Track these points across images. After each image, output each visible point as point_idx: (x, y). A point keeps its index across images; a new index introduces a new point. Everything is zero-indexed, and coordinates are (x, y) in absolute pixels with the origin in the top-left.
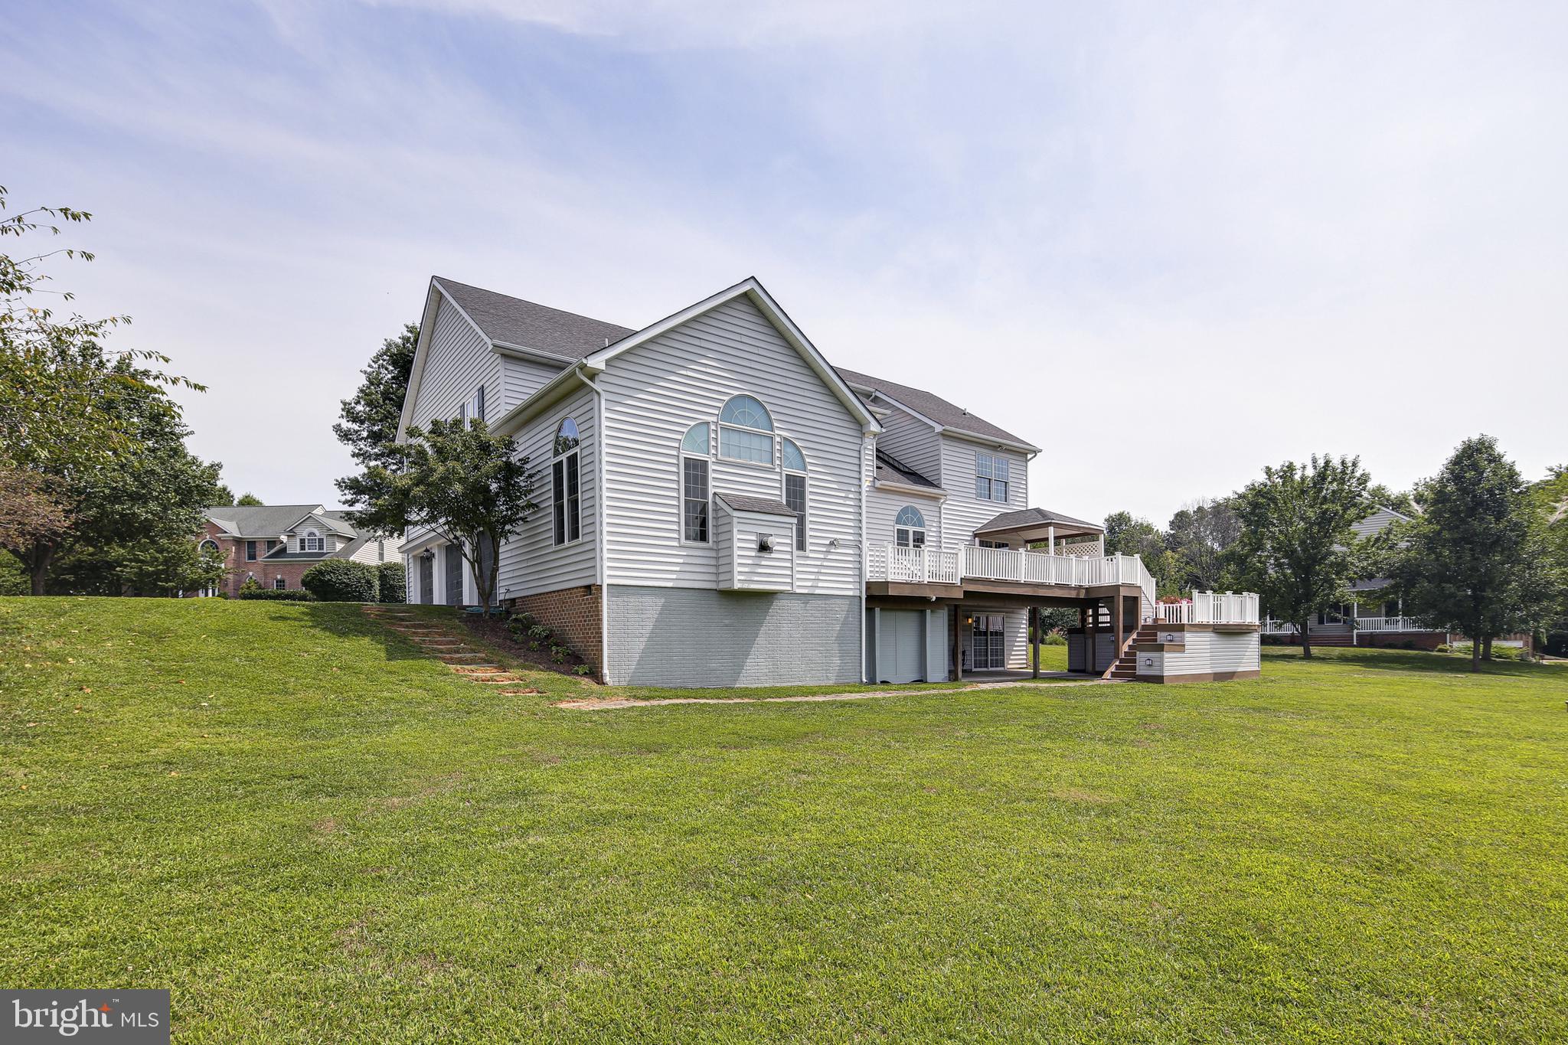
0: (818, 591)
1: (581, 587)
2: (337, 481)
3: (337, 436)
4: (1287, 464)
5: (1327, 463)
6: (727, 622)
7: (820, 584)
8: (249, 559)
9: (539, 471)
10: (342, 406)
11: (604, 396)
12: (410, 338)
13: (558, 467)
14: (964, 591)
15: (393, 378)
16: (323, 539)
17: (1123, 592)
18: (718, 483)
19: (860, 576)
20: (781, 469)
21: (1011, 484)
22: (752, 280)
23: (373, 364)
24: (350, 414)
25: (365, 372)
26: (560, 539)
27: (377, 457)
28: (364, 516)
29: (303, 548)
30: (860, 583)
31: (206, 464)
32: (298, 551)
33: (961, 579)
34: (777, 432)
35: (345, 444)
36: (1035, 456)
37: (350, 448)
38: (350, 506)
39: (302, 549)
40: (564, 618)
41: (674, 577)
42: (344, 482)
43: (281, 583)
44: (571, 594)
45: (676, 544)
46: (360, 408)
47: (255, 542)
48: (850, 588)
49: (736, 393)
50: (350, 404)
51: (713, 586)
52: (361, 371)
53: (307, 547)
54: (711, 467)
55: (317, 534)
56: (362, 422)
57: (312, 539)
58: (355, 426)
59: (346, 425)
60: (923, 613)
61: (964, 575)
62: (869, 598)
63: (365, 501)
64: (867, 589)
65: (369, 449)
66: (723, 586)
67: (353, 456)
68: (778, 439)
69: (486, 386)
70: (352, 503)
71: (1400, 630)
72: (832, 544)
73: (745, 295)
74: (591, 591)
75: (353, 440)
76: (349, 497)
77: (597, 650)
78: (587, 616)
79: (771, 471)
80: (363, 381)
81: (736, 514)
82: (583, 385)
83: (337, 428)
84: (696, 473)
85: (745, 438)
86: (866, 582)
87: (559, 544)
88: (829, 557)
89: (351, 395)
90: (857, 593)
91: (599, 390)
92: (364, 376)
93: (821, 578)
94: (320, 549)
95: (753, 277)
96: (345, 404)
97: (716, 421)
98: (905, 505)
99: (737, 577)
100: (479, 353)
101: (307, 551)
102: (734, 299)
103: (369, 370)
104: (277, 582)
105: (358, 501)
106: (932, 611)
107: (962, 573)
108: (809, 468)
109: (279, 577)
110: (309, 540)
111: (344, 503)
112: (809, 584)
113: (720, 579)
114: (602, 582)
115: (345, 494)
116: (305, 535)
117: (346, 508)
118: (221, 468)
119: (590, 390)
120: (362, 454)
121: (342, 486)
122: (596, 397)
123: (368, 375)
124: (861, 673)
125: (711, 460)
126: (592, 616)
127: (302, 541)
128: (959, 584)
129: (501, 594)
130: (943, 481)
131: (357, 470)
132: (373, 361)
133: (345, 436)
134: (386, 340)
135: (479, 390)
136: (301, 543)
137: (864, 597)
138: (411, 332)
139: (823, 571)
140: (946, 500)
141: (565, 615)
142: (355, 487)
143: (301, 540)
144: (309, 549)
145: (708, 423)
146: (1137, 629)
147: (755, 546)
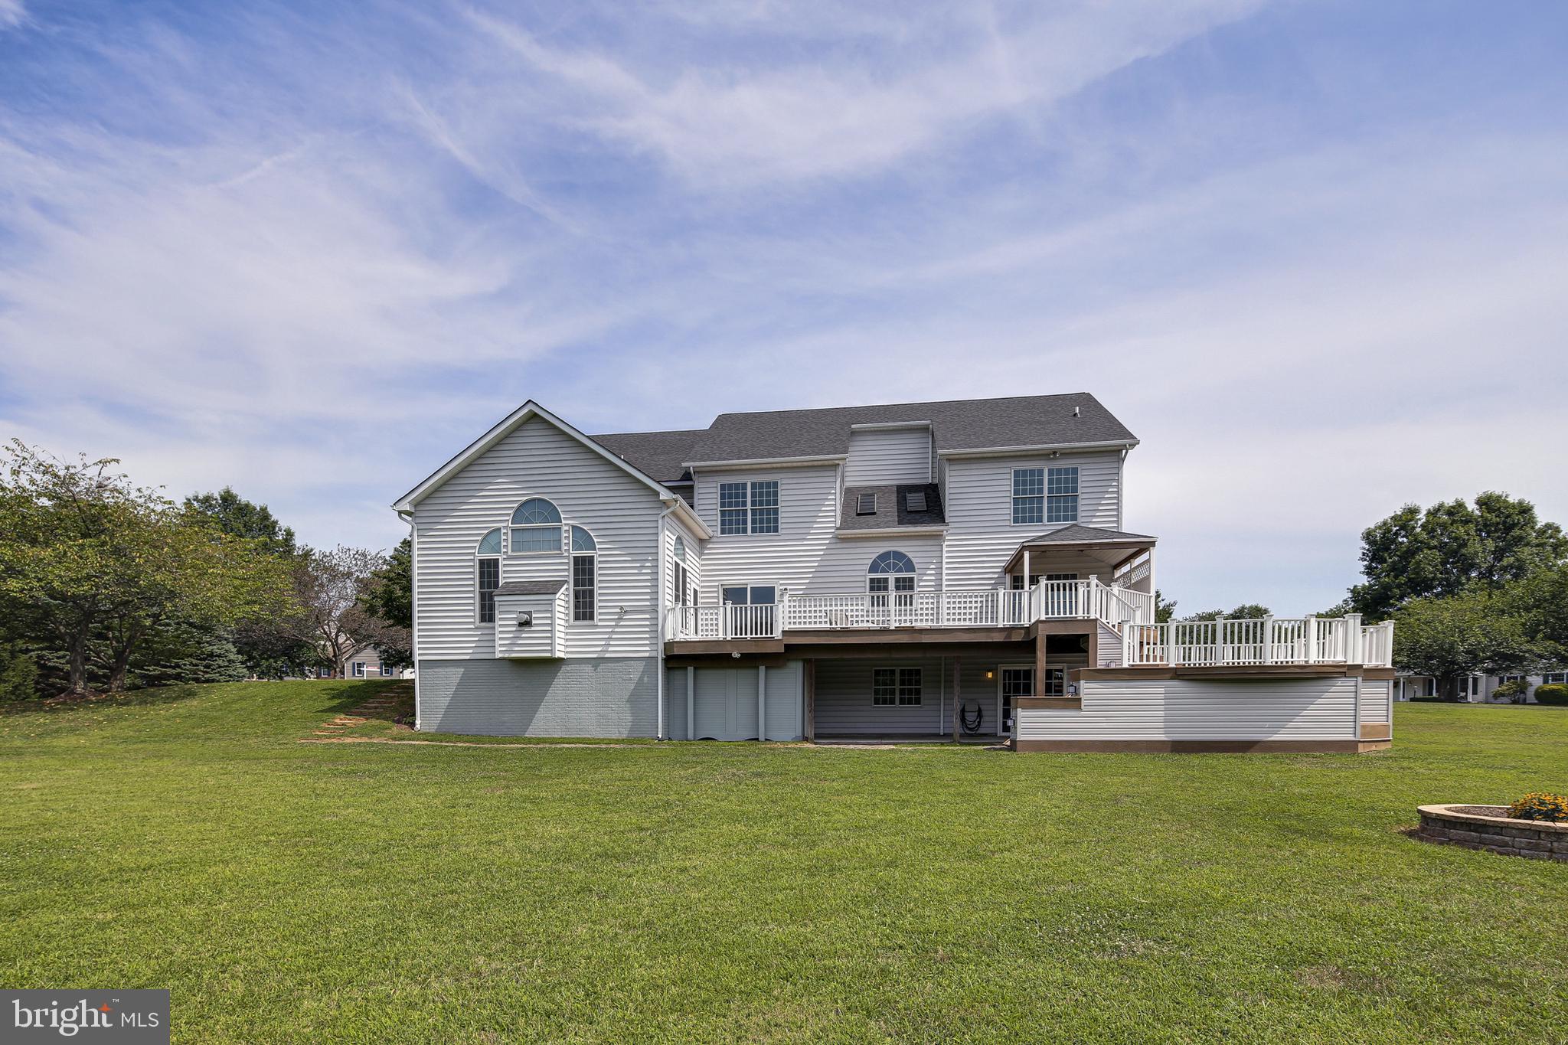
0: (607, 655)
7: (610, 649)
11: (418, 527)
18: (506, 576)
19: (657, 638)
20: (569, 553)
22: (532, 403)
30: (657, 644)
34: (564, 522)
41: (471, 651)
45: (472, 626)
48: (645, 650)
49: (525, 498)
54: (502, 563)
60: (758, 669)
62: (667, 658)
64: (665, 649)
68: (565, 528)
72: (625, 611)
73: (526, 416)
79: (561, 556)
81: (497, 598)
84: (488, 569)
85: (537, 533)
86: (664, 643)
88: (622, 623)
90: (653, 654)
91: (414, 524)
93: (611, 643)
97: (507, 525)
98: (882, 551)
108: (597, 546)
112: (599, 649)
114: (415, 659)
124: (657, 728)
125: (500, 557)
137: (661, 657)
139: (614, 636)
140: (949, 535)
145: (499, 529)
147: (516, 622)
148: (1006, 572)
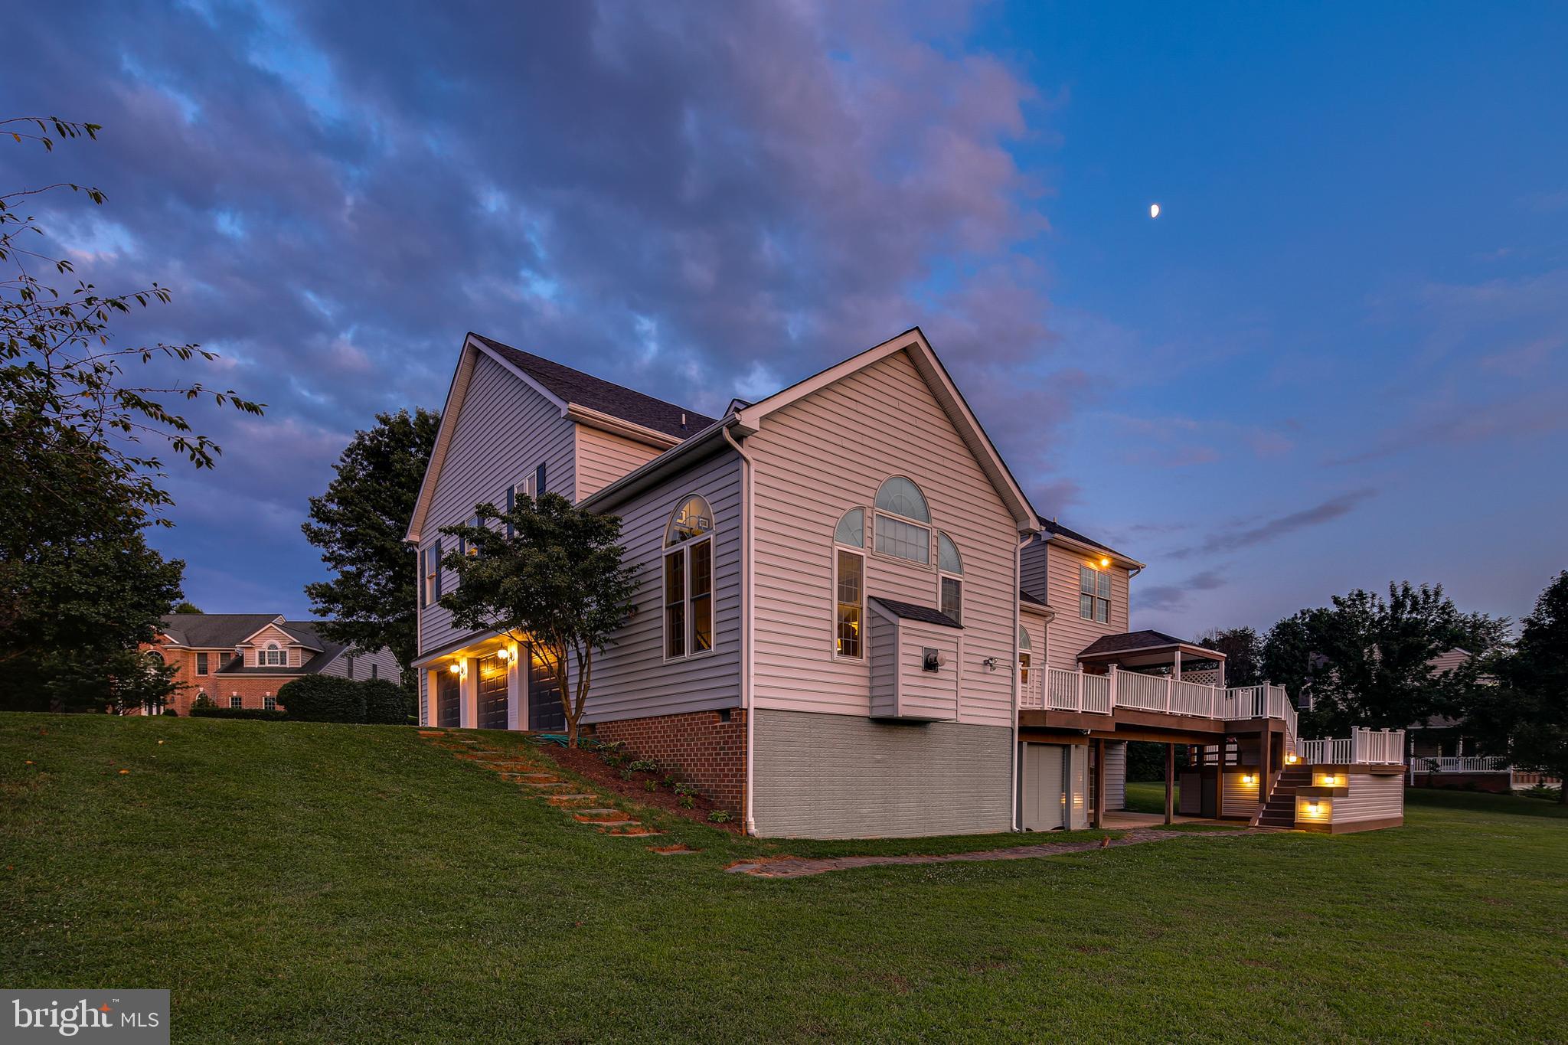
0: (972, 722)
1: (711, 711)
2: (307, 587)
3: (307, 537)
4: (1356, 592)
5: (1406, 590)
6: (879, 757)
8: (200, 673)
9: (643, 564)
10: (310, 503)
11: (754, 466)
12: (384, 430)
13: (675, 560)
14: (1117, 724)
15: (368, 475)
16: (285, 652)
17: (1272, 728)
18: (873, 583)
19: (1013, 703)
20: (937, 569)
21: (1113, 603)
22: (916, 332)
23: (345, 458)
24: (319, 510)
25: (337, 467)
26: (676, 648)
27: (352, 562)
28: (337, 627)
29: (262, 662)
30: (1013, 712)
31: (166, 561)
32: (257, 665)
33: (1113, 708)
34: (935, 523)
35: (317, 546)
36: (1138, 573)
37: (321, 550)
38: (322, 616)
39: (261, 664)
40: (679, 750)
41: (826, 700)
42: (315, 588)
43: (237, 700)
44: (693, 719)
45: (829, 658)
46: (333, 507)
47: (206, 654)
48: (1005, 719)
49: (895, 472)
50: (320, 501)
51: (865, 712)
52: (333, 467)
53: (267, 661)
54: (865, 563)
55: (279, 646)
56: (333, 523)
57: (273, 653)
58: (326, 527)
59: (315, 525)
60: (1066, 748)
61: (1115, 704)
62: (1024, 731)
63: (340, 611)
64: (1020, 718)
65: (343, 552)
66: (878, 712)
67: (324, 560)
68: (935, 532)
69: (548, 464)
70: (324, 613)
71: (1461, 771)
72: (986, 663)
73: (905, 351)
74: (732, 717)
75: (324, 542)
76: (320, 606)
77: (737, 792)
78: (722, 749)
79: (927, 571)
80: (335, 476)
81: (902, 622)
82: (727, 448)
83: (306, 528)
84: (850, 571)
85: (900, 528)
86: (1019, 711)
87: (670, 657)
88: (984, 680)
89: (322, 491)
90: (1008, 724)
91: (749, 457)
92: (336, 472)
93: (975, 704)
94: (282, 663)
95: (917, 328)
96: (313, 501)
97: (872, 505)
99: (902, 701)
100: (537, 424)
101: (267, 665)
102: (892, 356)
103: (341, 465)
104: (232, 699)
105: (331, 610)
106: (1076, 746)
107: (1114, 702)
108: (965, 570)
109: (235, 694)
110: (269, 653)
111: (315, 612)
112: (972, 712)
113: (875, 704)
114: (749, 705)
115: (316, 603)
116: (265, 647)
117: (318, 618)
118: (183, 566)
119: (735, 457)
120: (335, 558)
121: (312, 594)
122: (744, 464)
123: (341, 471)
124: (1011, 819)
125: (866, 554)
126: (730, 748)
127: (262, 654)
128: (1111, 715)
130: (1049, 597)
131: (331, 577)
132: (346, 455)
133: (315, 537)
134: (357, 432)
135: (538, 468)
136: (260, 656)
139: (979, 696)
140: (1053, 619)
141: (682, 745)
142: (325, 595)
143: (260, 653)
144: (269, 663)
145: (864, 508)
146: (1281, 769)
147: (920, 663)
148: (1079, 660)
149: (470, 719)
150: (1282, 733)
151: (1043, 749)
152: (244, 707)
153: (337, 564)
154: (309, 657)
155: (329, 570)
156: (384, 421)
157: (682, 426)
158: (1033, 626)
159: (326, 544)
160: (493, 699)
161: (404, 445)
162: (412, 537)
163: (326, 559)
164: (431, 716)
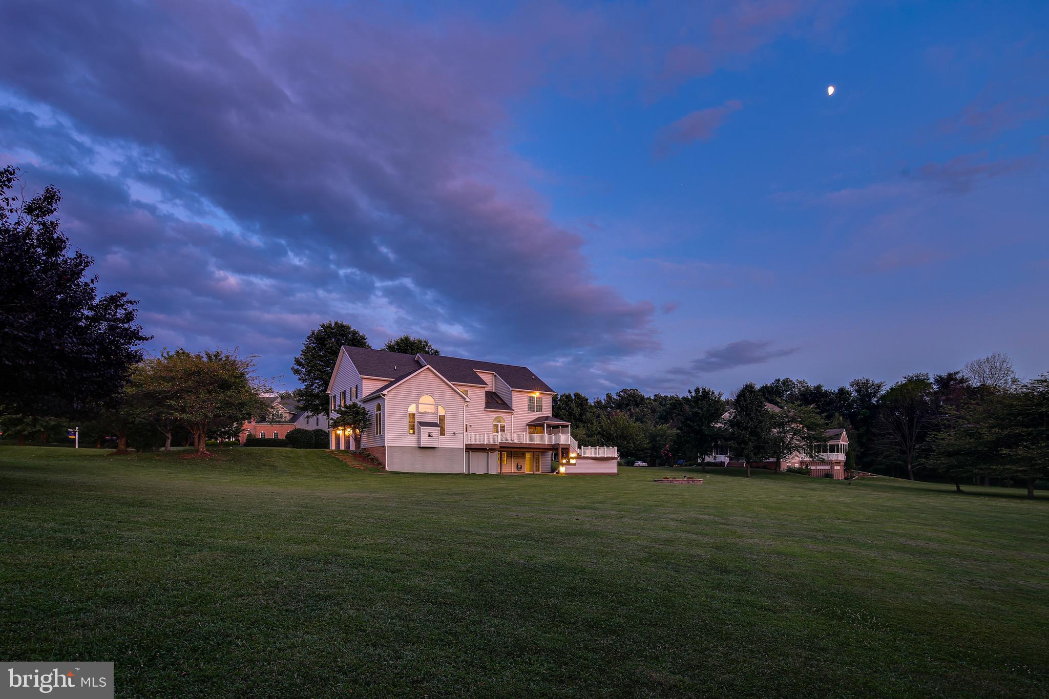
0: (449, 447)
1: (380, 446)
3: (293, 372)
6: (423, 455)
7: (450, 445)
9: (372, 415)
10: (295, 359)
11: (387, 400)
12: (322, 330)
13: (377, 415)
14: (501, 446)
17: (562, 446)
18: (417, 419)
20: (438, 413)
21: (543, 406)
23: (307, 340)
24: (298, 362)
30: (464, 444)
34: (437, 403)
35: (296, 375)
37: (298, 376)
40: (376, 454)
41: (407, 443)
44: (376, 448)
45: (407, 435)
46: (302, 359)
49: (426, 394)
51: (417, 446)
54: (416, 414)
56: (303, 366)
57: (278, 415)
58: (300, 368)
59: (296, 367)
60: (487, 453)
62: (466, 449)
64: (466, 446)
65: (306, 377)
66: (419, 446)
68: (437, 406)
69: (358, 385)
72: (454, 433)
73: (427, 368)
74: (384, 447)
77: (384, 461)
79: (435, 414)
81: (422, 427)
82: (382, 397)
83: (293, 369)
84: (412, 417)
85: (427, 406)
86: (466, 444)
87: (376, 435)
88: (453, 437)
89: (298, 354)
90: (463, 447)
91: (386, 398)
93: (450, 443)
96: (296, 358)
97: (418, 402)
98: (497, 416)
99: (423, 443)
100: (356, 375)
102: (424, 370)
106: (492, 452)
107: (499, 441)
108: (447, 413)
109: (275, 432)
112: (446, 445)
113: (418, 444)
114: (386, 445)
124: (463, 470)
126: (382, 454)
128: (498, 444)
129: (362, 447)
130: (513, 407)
131: (301, 386)
133: (296, 372)
135: (356, 385)
137: (465, 448)
138: (323, 327)
139: (451, 441)
140: (514, 413)
141: (378, 453)
142: (300, 394)
147: (428, 435)
148: (527, 425)
149: (342, 447)
150: (568, 448)
151: (479, 453)
152: (266, 437)
153: (304, 381)
154: (292, 416)
155: (300, 384)
156: (322, 326)
157: (395, 370)
158: (505, 416)
159: (299, 374)
160: (347, 439)
161: (330, 337)
162: (328, 392)
163: (299, 379)
164: (333, 447)
